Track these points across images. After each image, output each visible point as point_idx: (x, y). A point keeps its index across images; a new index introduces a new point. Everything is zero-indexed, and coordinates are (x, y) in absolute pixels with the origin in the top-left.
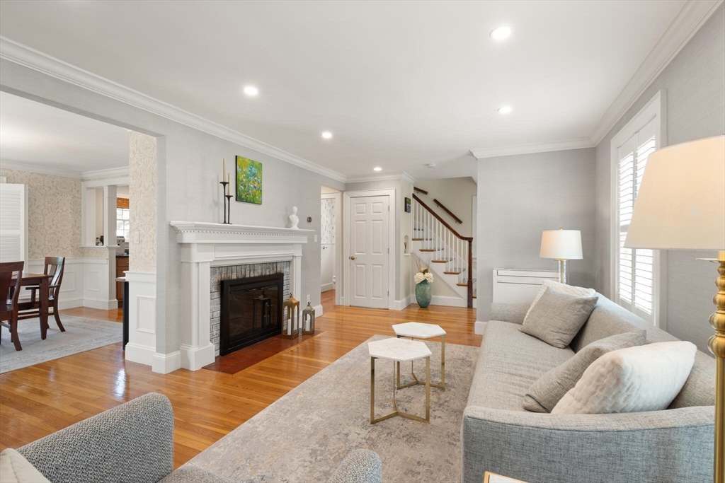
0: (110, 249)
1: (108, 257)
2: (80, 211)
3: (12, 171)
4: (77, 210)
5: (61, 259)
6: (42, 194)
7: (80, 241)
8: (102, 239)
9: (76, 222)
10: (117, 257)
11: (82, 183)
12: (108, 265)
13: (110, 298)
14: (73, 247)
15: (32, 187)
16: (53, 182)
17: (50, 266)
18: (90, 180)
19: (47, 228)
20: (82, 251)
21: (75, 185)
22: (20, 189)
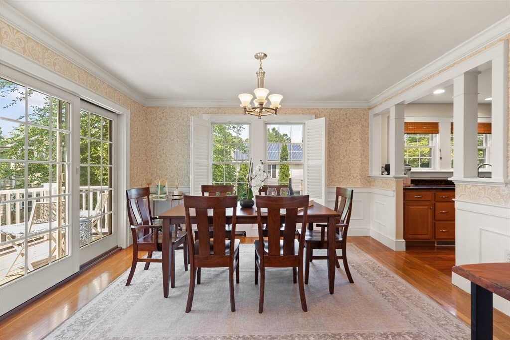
0: (397, 179)
1: (394, 188)
2: (368, 140)
3: (318, 109)
4: (365, 140)
5: (349, 190)
6: (338, 127)
7: (367, 170)
8: (387, 168)
9: (363, 151)
10: (404, 189)
11: (370, 111)
12: (395, 198)
13: (397, 237)
14: (361, 176)
15: (331, 121)
16: (346, 114)
17: (340, 198)
18: (376, 106)
19: (341, 158)
20: (368, 181)
21: (364, 114)
22: (322, 121)
